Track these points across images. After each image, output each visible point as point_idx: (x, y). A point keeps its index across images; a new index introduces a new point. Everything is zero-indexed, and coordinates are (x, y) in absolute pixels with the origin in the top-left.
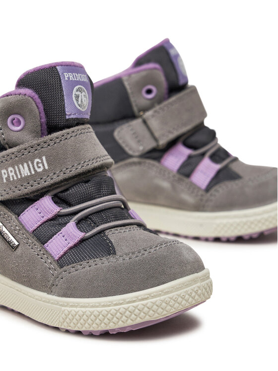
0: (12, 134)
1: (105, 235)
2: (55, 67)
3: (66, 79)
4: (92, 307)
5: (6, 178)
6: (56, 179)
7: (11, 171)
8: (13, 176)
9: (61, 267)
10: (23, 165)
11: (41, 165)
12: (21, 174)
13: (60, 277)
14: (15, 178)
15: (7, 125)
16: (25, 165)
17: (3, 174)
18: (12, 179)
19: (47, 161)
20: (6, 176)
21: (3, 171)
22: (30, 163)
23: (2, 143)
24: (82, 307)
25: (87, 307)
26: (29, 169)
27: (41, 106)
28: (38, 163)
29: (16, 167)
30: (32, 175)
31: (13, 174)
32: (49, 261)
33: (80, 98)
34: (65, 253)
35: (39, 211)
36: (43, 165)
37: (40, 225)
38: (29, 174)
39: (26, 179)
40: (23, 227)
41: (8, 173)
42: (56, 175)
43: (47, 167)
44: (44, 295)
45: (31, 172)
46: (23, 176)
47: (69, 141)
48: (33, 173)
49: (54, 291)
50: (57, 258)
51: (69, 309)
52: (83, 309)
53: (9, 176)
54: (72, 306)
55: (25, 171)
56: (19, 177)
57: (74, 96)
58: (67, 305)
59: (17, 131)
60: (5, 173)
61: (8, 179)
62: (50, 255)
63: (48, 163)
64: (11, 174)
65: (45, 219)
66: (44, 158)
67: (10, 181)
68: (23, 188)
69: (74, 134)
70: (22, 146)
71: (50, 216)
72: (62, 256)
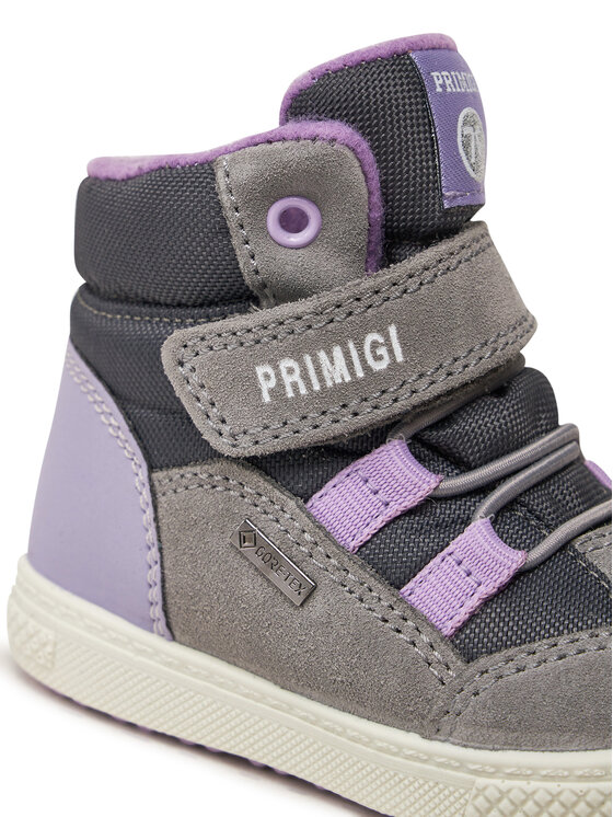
0: (282, 254)
1: (578, 555)
2: (405, 53)
3: (439, 90)
4: (581, 778)
5: (271, 392)
6: (426, 392)
7: (290, 371)
8: (295, 386)
9: (470, 658)
10: (329, 353)
11: (383, 350)
12: (322, 380)
13: (469, 689)
14: (303, 391)
15: (264, 229)
16: (337, 352)
17: (261, 378)
18: (290, 394)
19: (400, 337)
20: (272, 383)
21: (260, 370)
22: (351, 345)
23: (248, 281)
24: (546, 778)
25: (564, 778)
26: (350, 365)
27: (374, 173)
28: (375, 345)
29: (308, 359)
30: (356, 382)
31: (296, 377)
32: (425, 639)
33: (473, 144)
34: (473, 616)
35: (372, 484)
36: (391, 352)
37: (381, 530)
38: (348, 379)
39: (340, 395)
40: (327, 534)
41: (278, 375)
42: (426, 380)
43: (400, 358)
44: (412, 740)
45: (352, 372)
46: (329, 384)
47: (454, 276)
48: (360, 374)
49: (446, 728)
50: (448, 631)
51: (505, 784)
52: (553, 786)
53: (280, 384)
54: (511, 776)
55: (336, 369)
56: (317, 387)
57: (459, 139)
58: (497, 771)
59: (297, 248)
60: (267, 377)
61: (279, 392)
62: (426, 619)
63: (403, 345)
64: (288, 380)
65: (395, 509)
66: (393, 330)
67: (287, 400)
68: (327, 419)
69: (466, 253)
70: (327, 297)
71: (410, 501)
72: (465, 624)
